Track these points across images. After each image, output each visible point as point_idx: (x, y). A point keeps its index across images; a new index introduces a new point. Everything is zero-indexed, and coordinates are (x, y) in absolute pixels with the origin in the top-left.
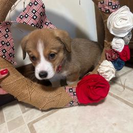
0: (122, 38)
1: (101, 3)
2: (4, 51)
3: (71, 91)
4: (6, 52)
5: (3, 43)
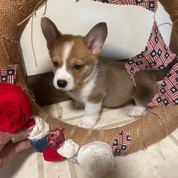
3: (10, 72)
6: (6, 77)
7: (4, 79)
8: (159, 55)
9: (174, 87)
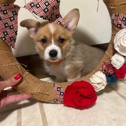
0: (124, 57)
1: (115, 15)
2: (5, 34)
3: (59, 89)
4: (7, 34)
5: (7, 25)
6: (61, 92)
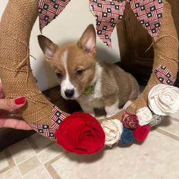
0: (153, 113)
1: (161, 68)
2: (46, 7)
6: (59, 119)
7: (59, 122)
8: (110, 12)
9: (148, 14)
